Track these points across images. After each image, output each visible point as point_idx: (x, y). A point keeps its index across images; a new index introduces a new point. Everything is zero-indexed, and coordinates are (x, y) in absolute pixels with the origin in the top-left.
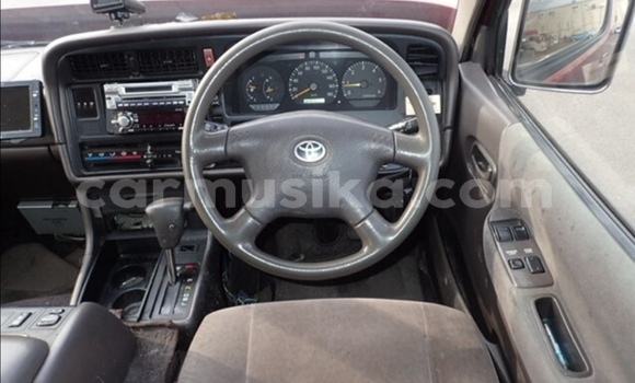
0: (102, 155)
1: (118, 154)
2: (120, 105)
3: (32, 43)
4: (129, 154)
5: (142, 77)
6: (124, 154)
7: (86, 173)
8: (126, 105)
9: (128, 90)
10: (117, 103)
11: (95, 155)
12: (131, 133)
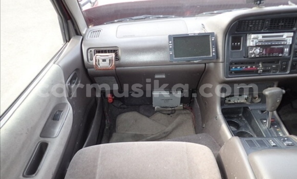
0: (239, 68)
1: (246, 67)
2: (257, 44)
3: (161, 16)
4: (252, 67)
5: (267, 31)
6: (249, 67)
7: (229, 76)
8: (260, 44)
9: (263, 37)
10: (256, 43)
11: (236, 68)
12: (257, 57)
